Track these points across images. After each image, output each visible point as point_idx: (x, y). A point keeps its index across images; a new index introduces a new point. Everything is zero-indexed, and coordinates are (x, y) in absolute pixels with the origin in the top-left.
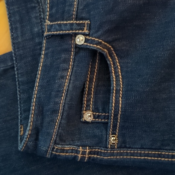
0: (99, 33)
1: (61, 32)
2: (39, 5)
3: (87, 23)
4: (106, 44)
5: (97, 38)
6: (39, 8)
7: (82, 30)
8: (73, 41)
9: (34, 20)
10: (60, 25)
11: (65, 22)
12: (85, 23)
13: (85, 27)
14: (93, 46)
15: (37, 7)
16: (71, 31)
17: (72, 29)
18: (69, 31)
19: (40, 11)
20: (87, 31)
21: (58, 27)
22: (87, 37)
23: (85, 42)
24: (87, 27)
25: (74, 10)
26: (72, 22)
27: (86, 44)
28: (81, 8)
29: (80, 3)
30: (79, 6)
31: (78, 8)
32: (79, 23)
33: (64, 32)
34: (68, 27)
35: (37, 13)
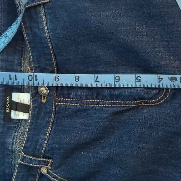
0: (57, 170)
1: (31, 165)
2: (13, 154)
3: (51, 162)
4: (61, 178)
5: (55, 174)
6: (12, 156)
7: (47, 166)
8: (39, 170)
9: (7, 164)
10: (31, 159)
11: (35, 159)
12: (49, 161)
13: (49, 164)
14: (51, 178)
15: (11, 155)
16: (38, 166)
17: (39, 164)
18: (37, 165)
19: (12, 158)
20: (50, 167)
21: (29, 161)
22: (49, 170)
23: (47, 173)
24: (50, 164)
25: (42, 149)
26: (40, 159)
27: (47, 174)
28: (48, 149)
29: (48, 145)
30: (47, 148)
31: (46, 148)
32: (45, 161)
33: (33, 165)
34: (37, 162)
35: (9, 159)
